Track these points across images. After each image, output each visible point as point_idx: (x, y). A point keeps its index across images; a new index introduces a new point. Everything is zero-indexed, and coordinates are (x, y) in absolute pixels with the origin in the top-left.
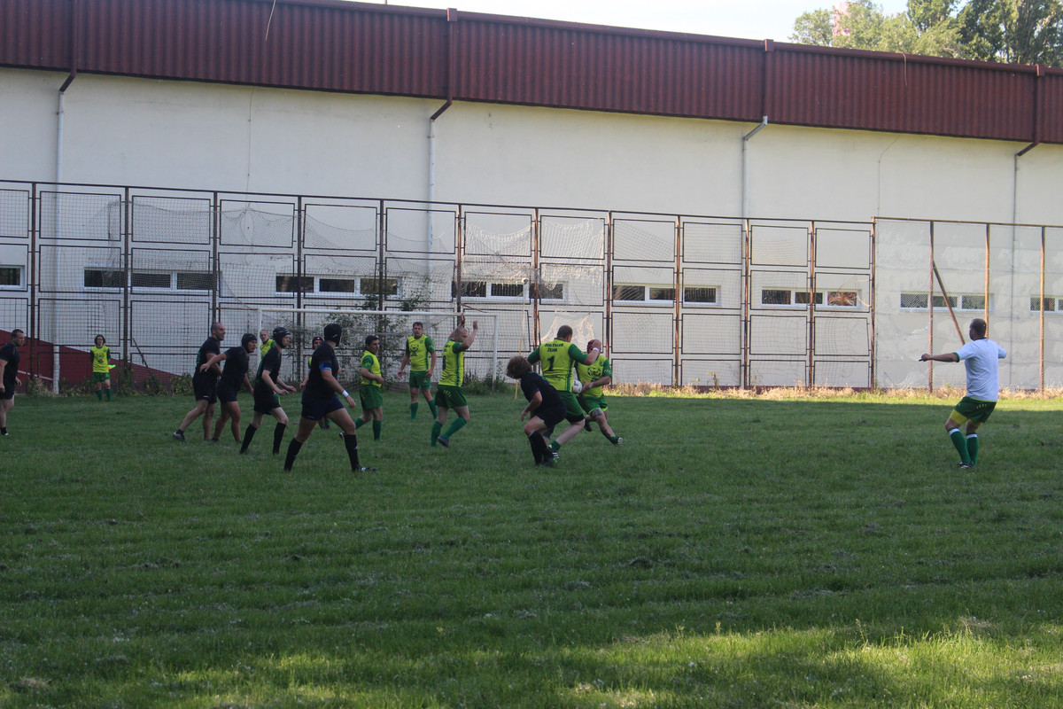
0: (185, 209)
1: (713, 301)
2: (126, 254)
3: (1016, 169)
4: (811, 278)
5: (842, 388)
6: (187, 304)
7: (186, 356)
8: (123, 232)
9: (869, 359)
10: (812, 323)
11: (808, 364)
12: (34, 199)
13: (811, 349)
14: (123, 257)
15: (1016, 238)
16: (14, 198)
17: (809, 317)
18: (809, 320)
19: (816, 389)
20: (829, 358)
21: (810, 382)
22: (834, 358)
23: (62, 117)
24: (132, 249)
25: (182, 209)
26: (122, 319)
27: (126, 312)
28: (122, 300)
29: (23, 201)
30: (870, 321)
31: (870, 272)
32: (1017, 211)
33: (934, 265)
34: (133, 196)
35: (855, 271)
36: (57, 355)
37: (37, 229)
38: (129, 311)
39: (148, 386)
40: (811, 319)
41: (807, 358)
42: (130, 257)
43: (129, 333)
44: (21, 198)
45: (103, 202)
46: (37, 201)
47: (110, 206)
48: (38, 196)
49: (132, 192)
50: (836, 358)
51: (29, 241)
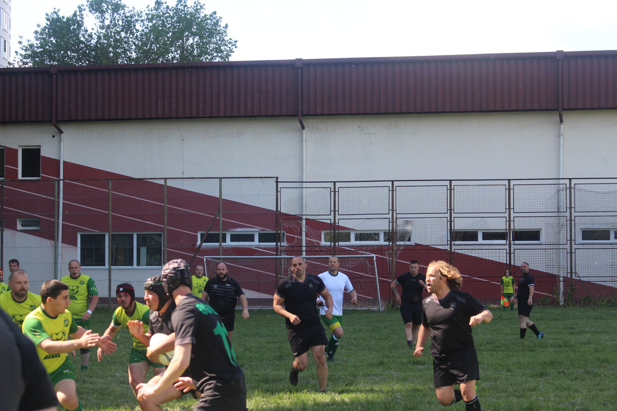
0: (607, 191)
2: (571, 220)
6: (613, 250)
7: (613, 282)
8: (568, 206)
12: (509, 189)
14: (569, 222)
16: (497, 190)
23: (562, 137)
24: (575, 216)
25: (605, 191)
26: (569, 260)
27: (571, 256)
28: (569, 248)
29: (502, 191)
34: (575, 184)
36: (562, 284)
37: (512, 207)
38: (573, 255)
39: (582, 302)
42: (573, 222)
43: (573, 269)
44: (501, 190)
45: (555, 189)
46: (512, 191)
47: (558, 191)
48: (512, 187)
49: (573, 182)
51: (507, 215)
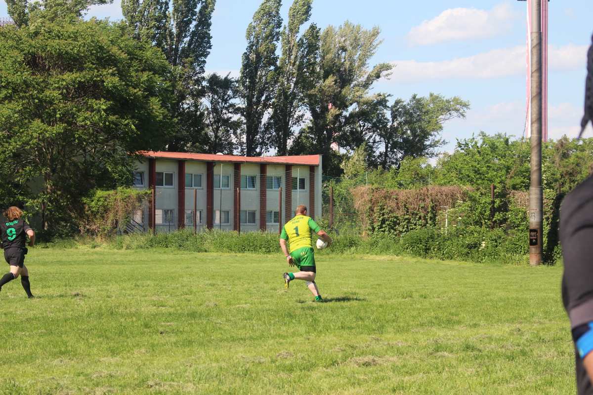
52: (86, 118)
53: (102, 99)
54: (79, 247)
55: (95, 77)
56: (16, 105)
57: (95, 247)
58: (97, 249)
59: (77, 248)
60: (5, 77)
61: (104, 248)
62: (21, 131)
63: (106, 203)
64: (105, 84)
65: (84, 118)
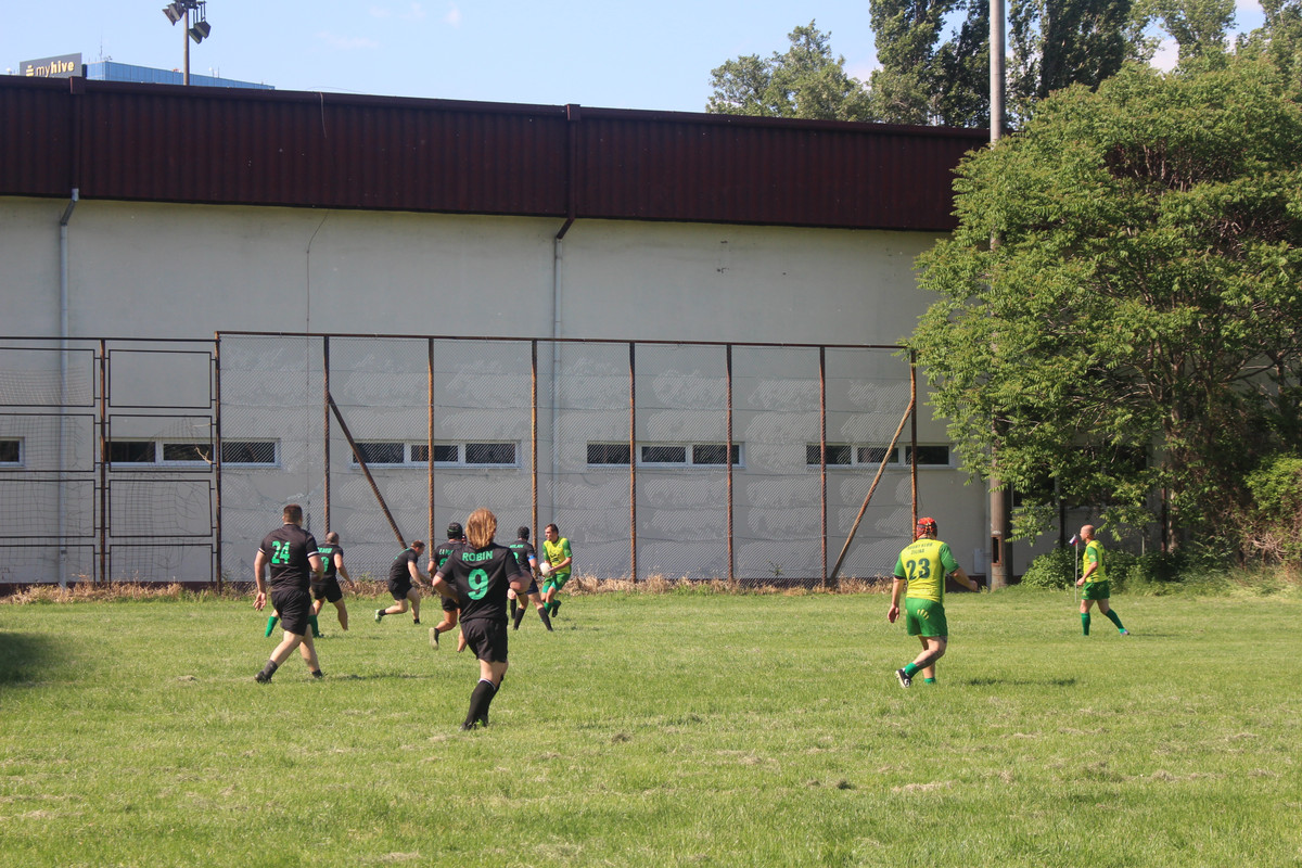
1: (17, 460)
3: (556, 258)
4: (103, 423)
5: (165, 584)
9: (213, 540)
10: (104, 489)
11: (98, 549)
13: (103, 528)
15: (557, 359)
17: (98, 480)
18: (99, 485)
19: (116, 587)
20: (136, 541)
21: (103, 577)
22: (144, 540)
30: (214, 485)
31: (213, 412)
32: (558, 319)
33: (330, 399)
35: (183, 412)
40: (103, 483)
41: (97, 541)
50: (150, 541)
52: (1243, 289)
53: (1283, 243)
54: (1234, 592)
55: (1265, 189)
56: (1086, 268)
57: (1268, 591)
58: (1273, 597)
59: (1228, 595)
60: (1058, 203)
61: (1290, 595)
62: (1095, 324)
63: (1295, 487)
64: (1288, 206)
65: (1235, 288)
